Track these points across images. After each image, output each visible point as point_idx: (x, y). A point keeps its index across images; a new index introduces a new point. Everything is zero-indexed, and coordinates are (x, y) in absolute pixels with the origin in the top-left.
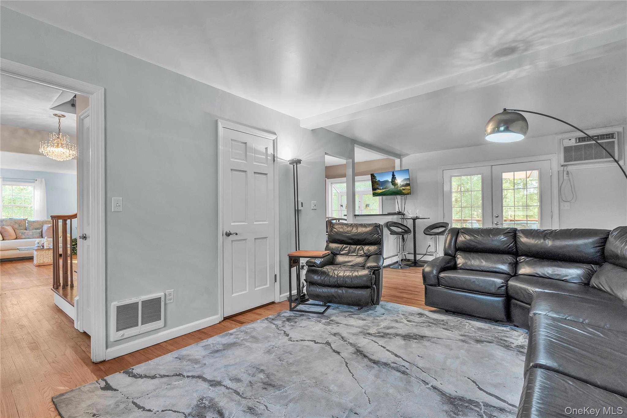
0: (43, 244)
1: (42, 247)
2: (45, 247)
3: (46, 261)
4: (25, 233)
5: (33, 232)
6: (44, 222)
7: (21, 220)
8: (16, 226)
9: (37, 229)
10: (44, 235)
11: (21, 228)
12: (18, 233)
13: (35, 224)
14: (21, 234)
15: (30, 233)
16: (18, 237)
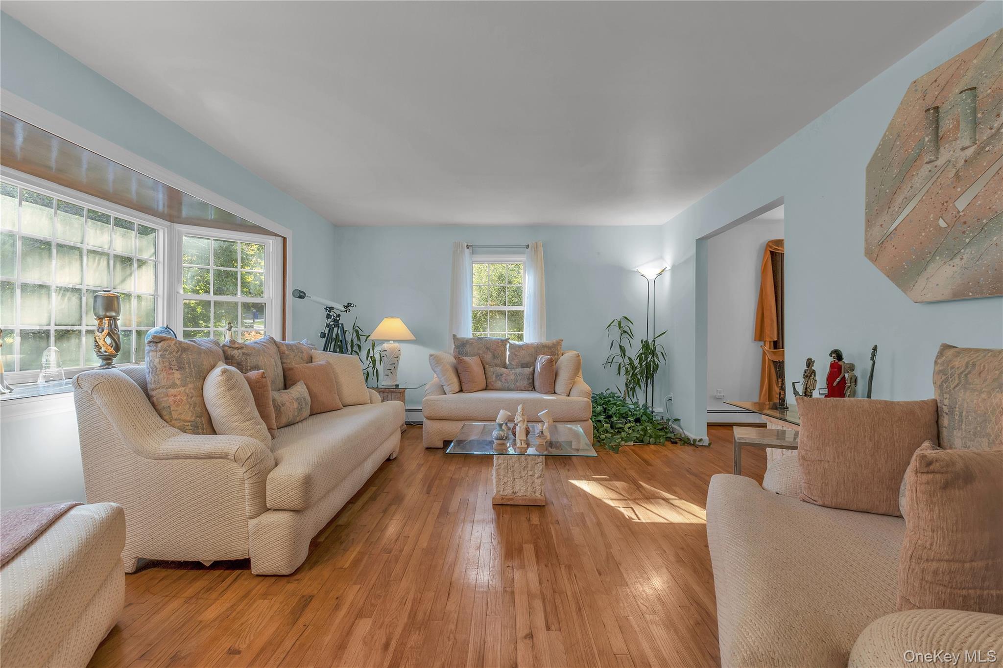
0: (514, 427)
3: (520, 489)
4: (502, 375)
5: (516, 374)
6: (539, 349)
7: (498, 343)
8: (488, 357)
9: (524, 365)
10: (537, 384)
11: (498, 362)
12: (489, 374)
13: (522, 353)
14: (496, 377)
15: (510, 375)
16: (489, 385)
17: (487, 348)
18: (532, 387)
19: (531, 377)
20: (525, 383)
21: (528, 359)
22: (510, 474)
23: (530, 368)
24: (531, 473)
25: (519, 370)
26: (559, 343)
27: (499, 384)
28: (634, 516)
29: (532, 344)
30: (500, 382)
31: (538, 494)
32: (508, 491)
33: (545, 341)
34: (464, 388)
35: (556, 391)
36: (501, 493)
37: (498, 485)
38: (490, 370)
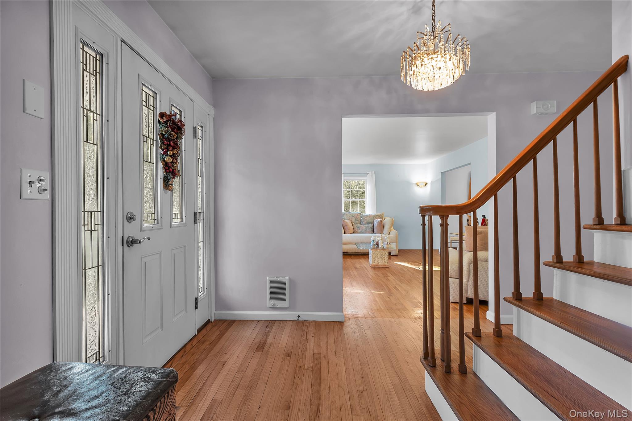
0: (378, 242)
1: (376, 246)
2: (380, 247)
3: (380, 262)
4: (360, 227)
5: (366, 227)
6: (375, 217)
7: (357, 214)
8: (354, 220)
9: (369, 223)
10: (375, 231)
11: (358, 222)
12: (355, 227)
13: (368, 218)
14: (358, 228)
15: (364, 227)
16: (355, 231)
17: (353, 217)
18: (373, 232)
19: (372, 228)
20: (370, 230)
21: (370, 221)
22: (377, 257)
23: (371, 224)
24: (384, 256)
25: (367, 225)
26: (383, 214)
27: (359, 231)
28: (419, 269)
29: (372, 215)
30: (359, 230)
31: (386, 263)
32: (376, 263)
33: (376, 213)
34: (346, 232)
35: (384, 233)
36: (374, 263)
37: (373, 261)
38: (355, 225)
